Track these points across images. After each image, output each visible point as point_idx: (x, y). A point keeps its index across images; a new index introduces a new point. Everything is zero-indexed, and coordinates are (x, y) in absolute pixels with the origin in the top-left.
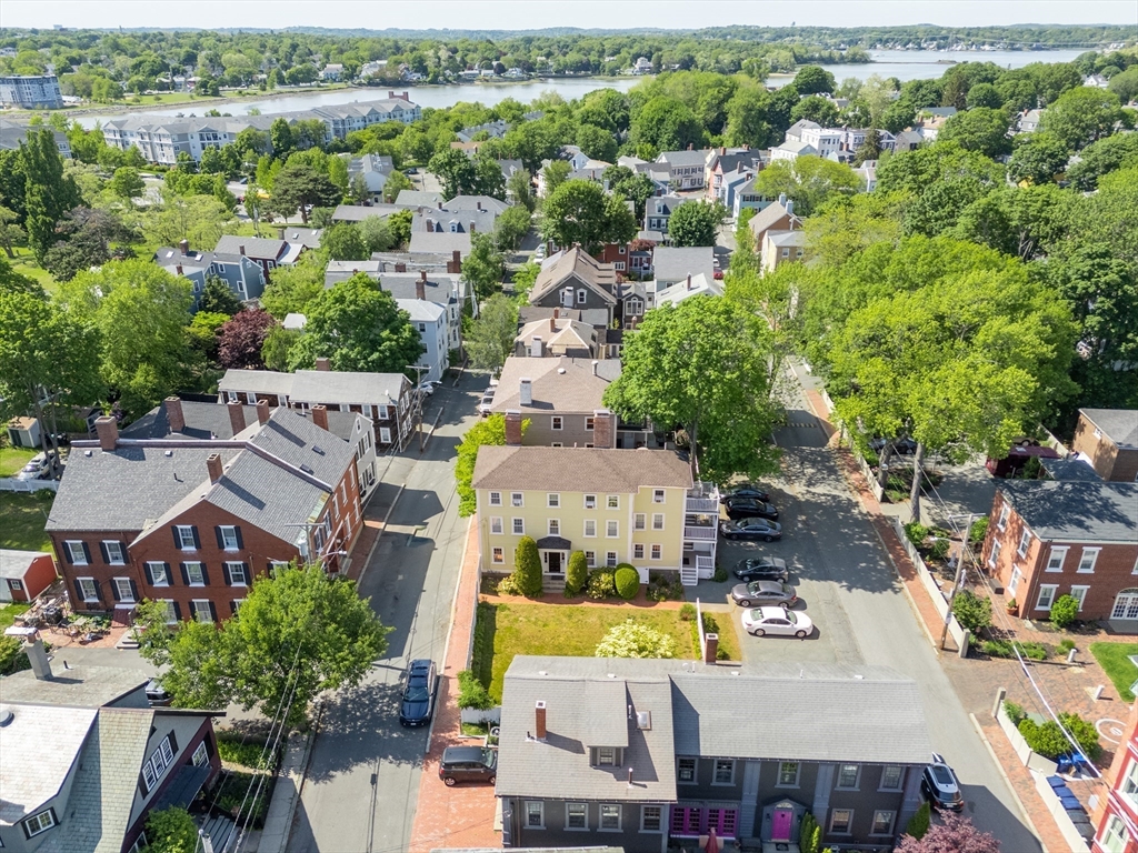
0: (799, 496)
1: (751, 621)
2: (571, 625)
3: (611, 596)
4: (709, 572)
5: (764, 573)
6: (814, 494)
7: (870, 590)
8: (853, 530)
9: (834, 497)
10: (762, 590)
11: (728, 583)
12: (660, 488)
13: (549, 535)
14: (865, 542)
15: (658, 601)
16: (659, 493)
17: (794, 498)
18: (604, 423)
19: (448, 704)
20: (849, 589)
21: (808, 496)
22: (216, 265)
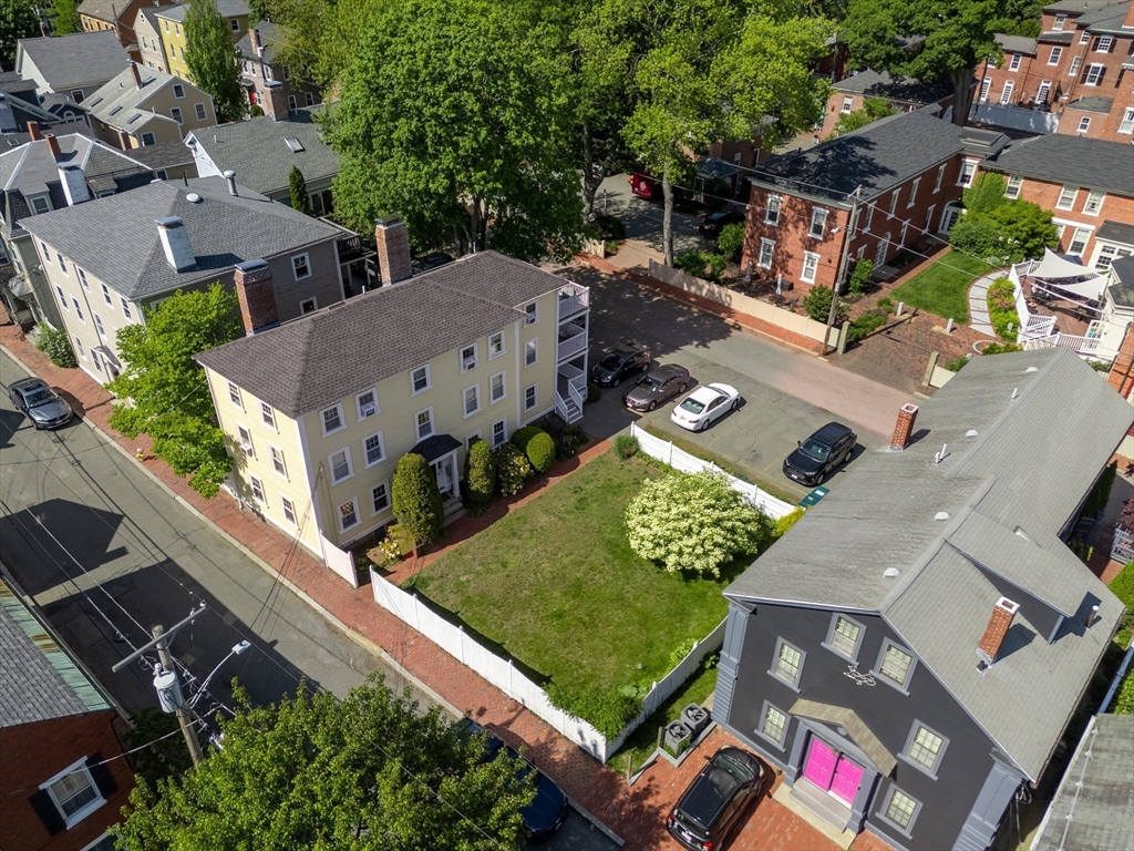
1: (695, 417)
2: (532, 543)
4: (583, 395)
12: (531, 302)
13: (419, 440)
15: (578, 455)
16: (531, 309)
19: (557, 757)
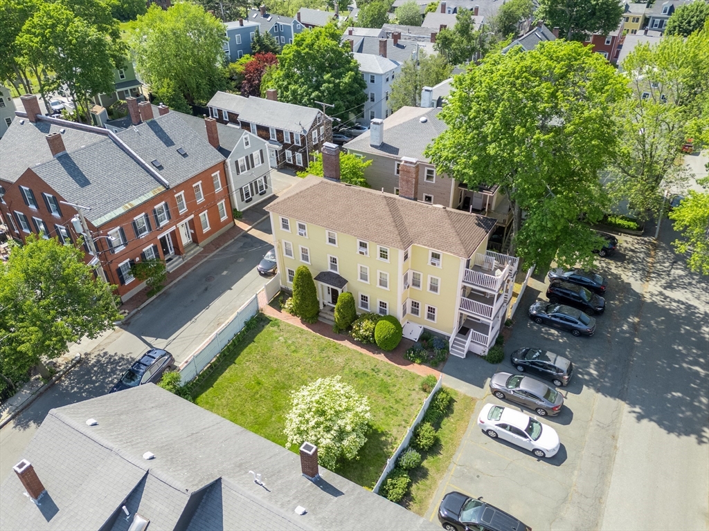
0: (647, 296)
2: (317, 358)
3: (368, 343)
4: (482, 349)
5: (541, 369)
6: (666, 297)
7: (666, 428)
8: (689, 350)
9: (689, 307)
10: (522, 387)
11: (499, 366)
12: (437, 251)
13: (329, 270)
14: (697, 368)
15: (413, 362)
16: (436, 256)
17: (639, 297)
18: (409, 172)
20: (640, 418)
21: (657, 299)
22: (278, 24)
